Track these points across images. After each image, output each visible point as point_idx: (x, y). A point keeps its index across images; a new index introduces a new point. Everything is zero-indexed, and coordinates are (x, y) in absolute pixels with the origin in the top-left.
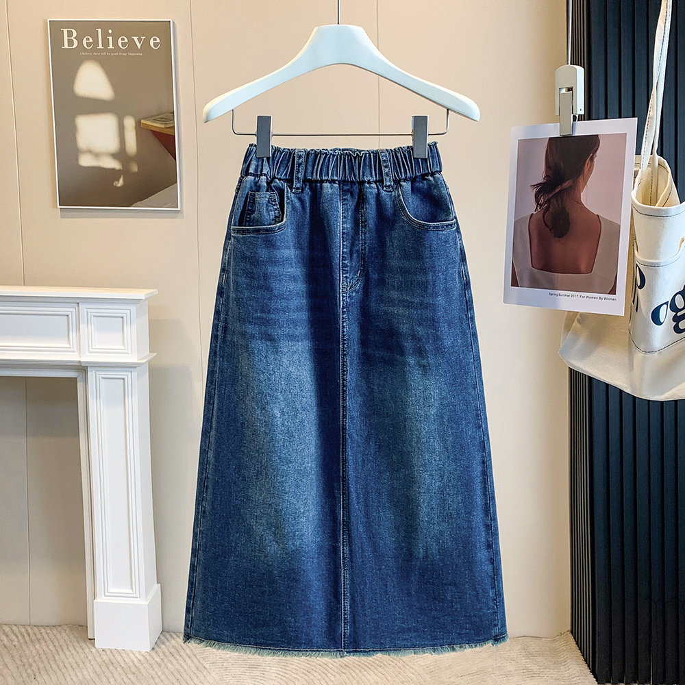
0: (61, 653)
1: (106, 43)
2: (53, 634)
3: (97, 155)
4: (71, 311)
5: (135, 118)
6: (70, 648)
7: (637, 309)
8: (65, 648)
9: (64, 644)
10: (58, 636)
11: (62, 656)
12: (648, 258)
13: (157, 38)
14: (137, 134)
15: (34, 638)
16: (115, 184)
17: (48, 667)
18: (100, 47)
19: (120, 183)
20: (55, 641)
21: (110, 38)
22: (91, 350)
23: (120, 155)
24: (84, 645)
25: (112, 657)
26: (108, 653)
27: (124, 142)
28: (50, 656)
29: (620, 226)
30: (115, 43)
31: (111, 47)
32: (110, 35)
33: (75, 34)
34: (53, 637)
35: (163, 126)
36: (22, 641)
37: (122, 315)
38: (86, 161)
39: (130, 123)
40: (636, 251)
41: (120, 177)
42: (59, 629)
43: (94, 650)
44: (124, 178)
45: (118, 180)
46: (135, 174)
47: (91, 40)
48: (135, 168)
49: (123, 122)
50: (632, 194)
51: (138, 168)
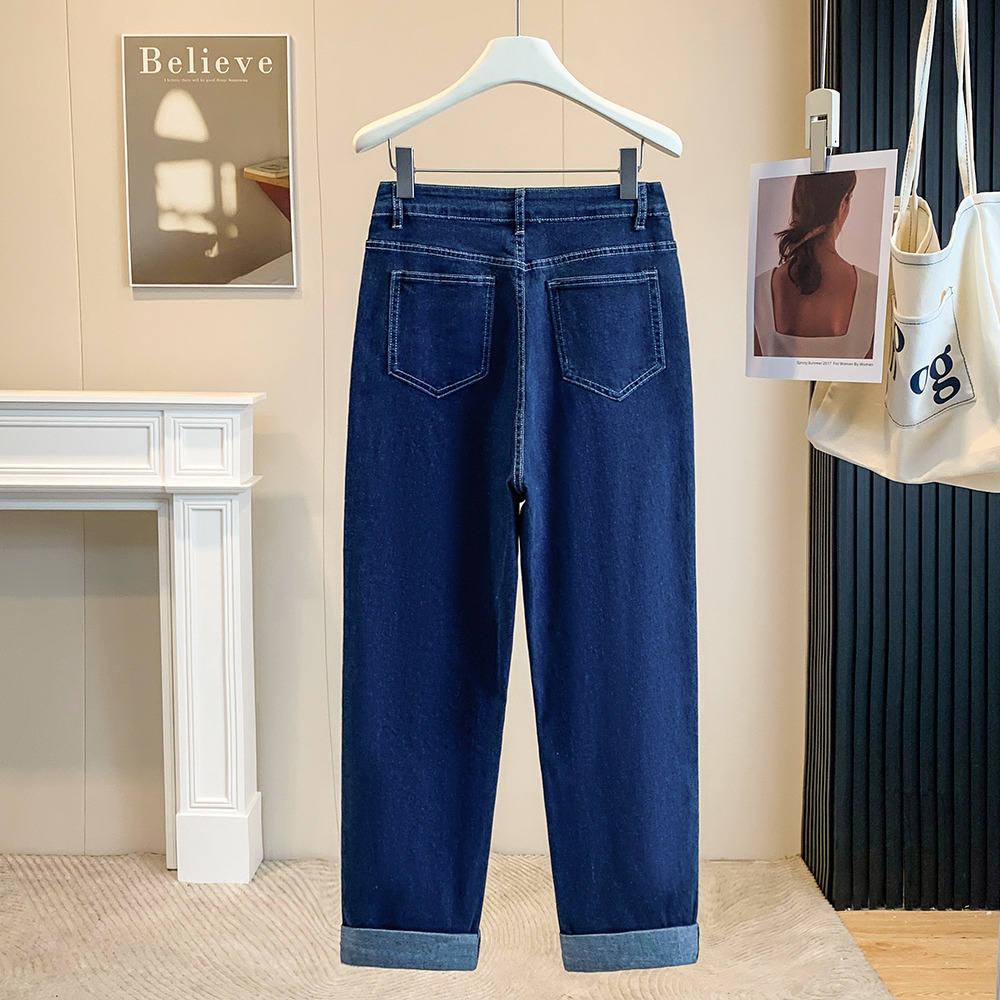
0: (131, 887)
1: (199, 66)
2: (118, 865)
3: (183, 215)
4: (153, 421)
5: (235, 164)
6: (143, 881)
8: (136, 881)
9: (135, 877)
10: (126, 867)
11: (134, 892)
14: (237, 188)
15: (92, 870)
16: (206, 254)
17: (116, 906)
18: (192, 71)
19: (214, 252)
20: (122, 873)
21: (205, 60)
22: (178, 472)
23: (215, 215)
24: (162, 877)
25: (201, 894)
26: (196, 889)
27: (221, 197)
28: (116, 891)
30: (212, 66)
31: (206, 71)
32: (205, 55)
33: (158, 54)
34: (118, 869)
35: (274, 176)
36: (77, 875)
37: (221, 426)
38: (168, 224)
39: (229, 172)
41: (214, 244)
42: (126, 858)
43: (176, 883)
44: (219, 246)
45: (211, 249)
47: (179, 62)
48: (234, 232)
51: (239, 233)
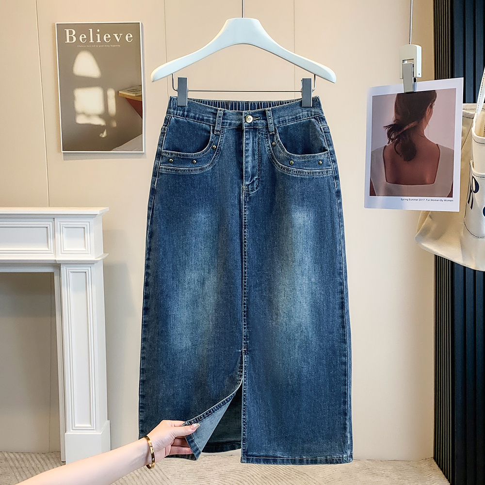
1: (95, 38)
3: (88, 116)
5: (114, 89)
13: (131, 35)
14: (116, 101)
16: (100, 135)
18: (92, 41)
19: (104, 135)
21: (98, 35)
23: (105, 115)
27: (107, 106)
30: (102, 38)
31: (99, 41)
32: (98, 33)
33: (74, 32)
35: (134, 95)
38: (81, 120)
39: (111, 93)
41: (104, 131)
44: (107, 131)
45: (103, 133)
46: (114, 128)
47: (85, 37)
48: (114, 124)
49: (107, 93)
51: (117, 124)
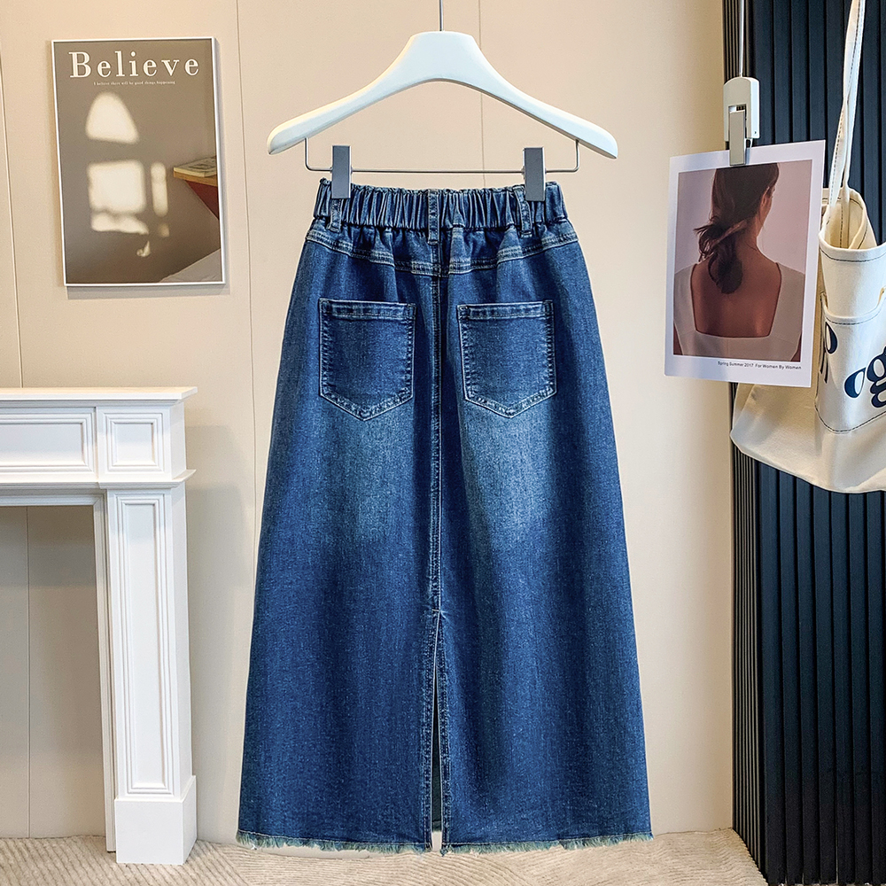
0: (72, 871)
1: (127, 69)
2: (61, 847)
3: (116, 216)
4: (85, 417)
5: (165, 165)
6: (84, 865)
7: (826, 380)
8: (77, 865)
9: (76, 861)
10: (68, 850)
11: (74, 876)
12: (841, 315)
14: (167, 188)
15: (35, 854)
16: (138, 253)
18: (120, 74)
19: (146, 252)
20: (63, 856)
21: (134, 63)
22: (111, 468)
23: (147, 214)
24: (101, 860)
25: (138, 874)
26: (134, 869)
27: (152, 197)
29: (805, 275)
30: (140, 69)
31: (134, 74)
32: (133, 59)
33: (87, 58)
34: (60, 852)
35: (202, 175)
36: (20, 858)
37: (151, 421)
38: (101, 224)
39: (159, 172)
40: (825, 307)
41: (146, 244)
42: (68, 841)
43: (114, 866)
44: (150, 246)
45: (143, 248)
46: (165, 238)
47: (108, 66)
48: (165, 232)
49: (150, 172)
50: (819, 235)
51: (170, 232)
